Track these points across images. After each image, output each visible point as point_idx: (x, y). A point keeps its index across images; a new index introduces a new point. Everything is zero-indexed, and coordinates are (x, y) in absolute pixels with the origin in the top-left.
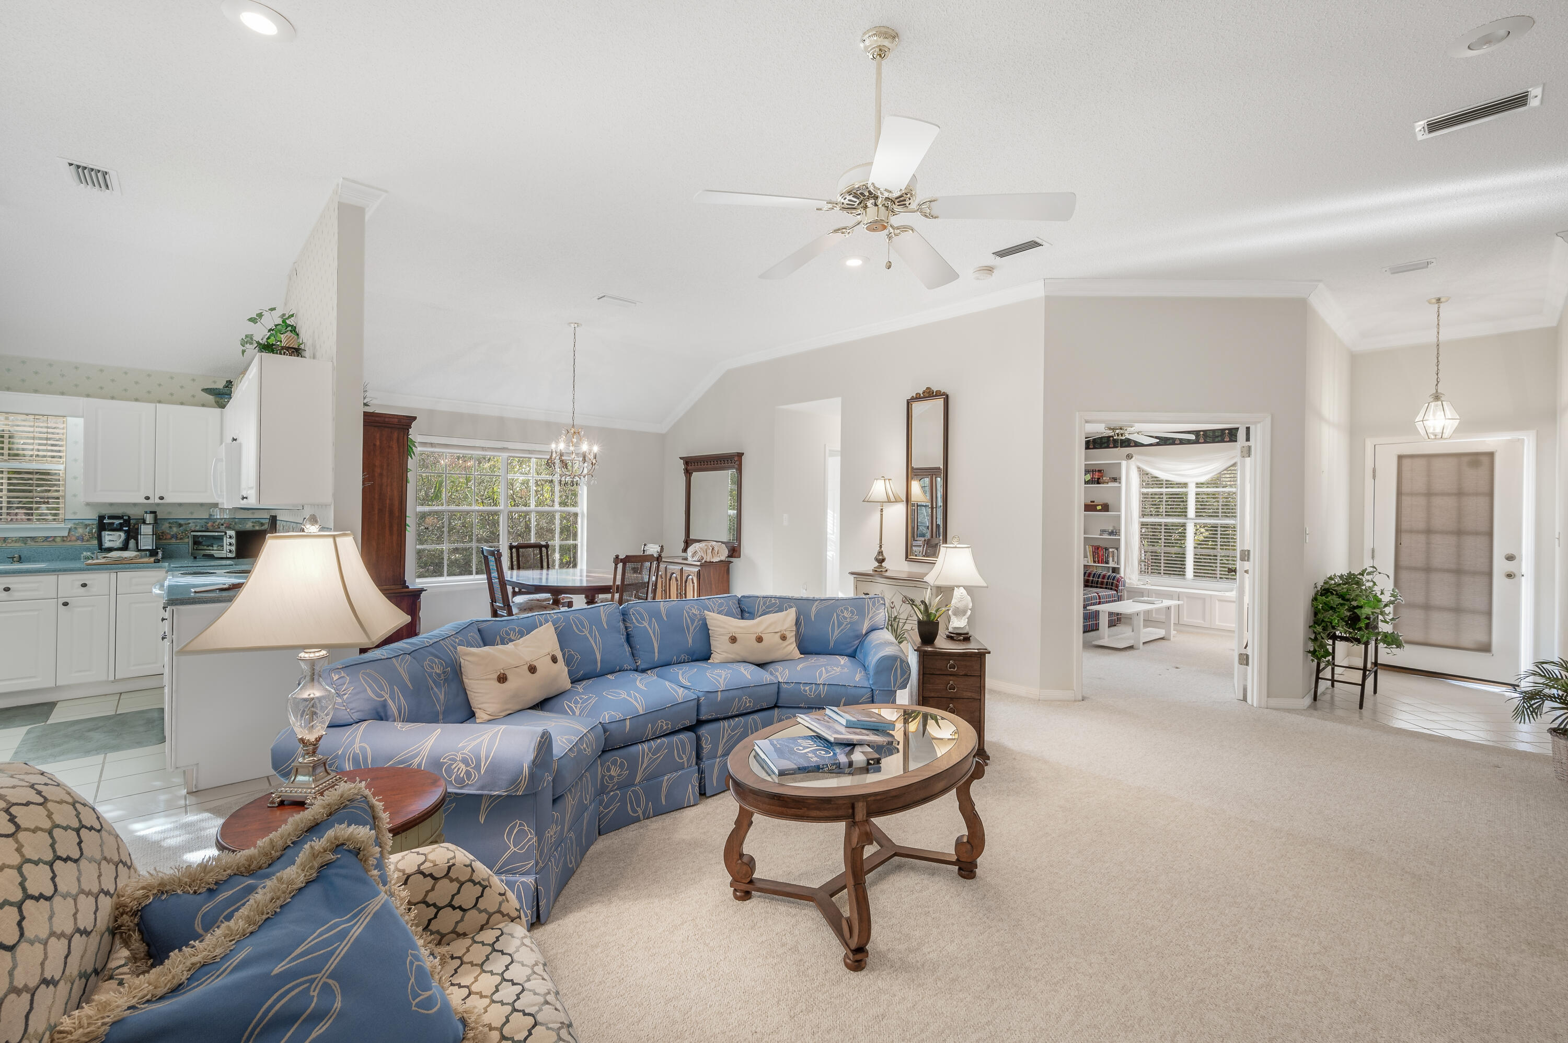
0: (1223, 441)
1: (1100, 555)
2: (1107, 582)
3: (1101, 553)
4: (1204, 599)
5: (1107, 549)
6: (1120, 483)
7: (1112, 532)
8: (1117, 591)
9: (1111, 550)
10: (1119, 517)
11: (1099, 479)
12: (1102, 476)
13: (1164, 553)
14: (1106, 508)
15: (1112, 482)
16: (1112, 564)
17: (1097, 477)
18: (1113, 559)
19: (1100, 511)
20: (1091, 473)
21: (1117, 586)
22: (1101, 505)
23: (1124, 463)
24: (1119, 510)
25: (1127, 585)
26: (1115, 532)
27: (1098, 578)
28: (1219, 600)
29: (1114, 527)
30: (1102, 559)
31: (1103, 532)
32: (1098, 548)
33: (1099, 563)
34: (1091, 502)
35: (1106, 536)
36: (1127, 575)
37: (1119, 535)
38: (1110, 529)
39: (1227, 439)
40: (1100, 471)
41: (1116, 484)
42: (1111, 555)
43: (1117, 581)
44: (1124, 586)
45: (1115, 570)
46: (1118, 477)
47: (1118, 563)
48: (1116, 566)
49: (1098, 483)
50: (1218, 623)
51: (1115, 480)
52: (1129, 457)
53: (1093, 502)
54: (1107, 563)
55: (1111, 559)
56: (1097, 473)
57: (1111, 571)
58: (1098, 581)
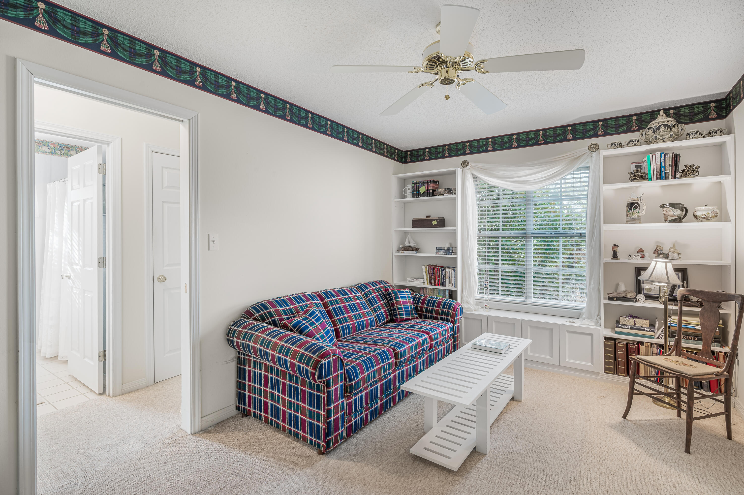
0: (565, 140)
1: (437, 276)
2: (442, 311)
3: (437, 274)
4: (552, 330)
5: (443, 270)
6: (455, 194)
7: (448, 250)
8: (453, 322)
9: (447, 270)
10: (454, 233)
11: (434, 191)
12: (438, 188)
13: (502, 272)
14: (441, 223)
15: (447, 193)
16: (448, 287)
17: (431, 188)
18: (450, 280)
19: (435, 226)
20: (426, 184)
21: (454, 316)
22: (437, 220)
23: (459, 171)
24: (455, 225)
25: (464, 311)
26: (450, 250)
27: (433, 306)
28: (570, 332)
29: (450, 244)
30: (439, 280)
31: (439, 249)
32: (434, 269)
33: (435, 285)
34: (427, 217)
35: (442, 255)
36: (465, 299)
37: (456, 253)
38: (447, 246)
39: (570, 137)
40: (435, 182)
41: (451, 196)
42: (447, 276)
43: (454, 310)
44: (462, 314)
45: (452, 295)
46: (453, 187)
47: (455, 285)
48: (453, 288)
49: (433, 195)
50: (568, 360)
51: (451, 190)
52: (465, 164)
53: (429, 217)
54: (444, 285)
55: (447, 280)
56: (432, 185)
57: (448, 297)
58: (432, 309)
